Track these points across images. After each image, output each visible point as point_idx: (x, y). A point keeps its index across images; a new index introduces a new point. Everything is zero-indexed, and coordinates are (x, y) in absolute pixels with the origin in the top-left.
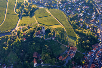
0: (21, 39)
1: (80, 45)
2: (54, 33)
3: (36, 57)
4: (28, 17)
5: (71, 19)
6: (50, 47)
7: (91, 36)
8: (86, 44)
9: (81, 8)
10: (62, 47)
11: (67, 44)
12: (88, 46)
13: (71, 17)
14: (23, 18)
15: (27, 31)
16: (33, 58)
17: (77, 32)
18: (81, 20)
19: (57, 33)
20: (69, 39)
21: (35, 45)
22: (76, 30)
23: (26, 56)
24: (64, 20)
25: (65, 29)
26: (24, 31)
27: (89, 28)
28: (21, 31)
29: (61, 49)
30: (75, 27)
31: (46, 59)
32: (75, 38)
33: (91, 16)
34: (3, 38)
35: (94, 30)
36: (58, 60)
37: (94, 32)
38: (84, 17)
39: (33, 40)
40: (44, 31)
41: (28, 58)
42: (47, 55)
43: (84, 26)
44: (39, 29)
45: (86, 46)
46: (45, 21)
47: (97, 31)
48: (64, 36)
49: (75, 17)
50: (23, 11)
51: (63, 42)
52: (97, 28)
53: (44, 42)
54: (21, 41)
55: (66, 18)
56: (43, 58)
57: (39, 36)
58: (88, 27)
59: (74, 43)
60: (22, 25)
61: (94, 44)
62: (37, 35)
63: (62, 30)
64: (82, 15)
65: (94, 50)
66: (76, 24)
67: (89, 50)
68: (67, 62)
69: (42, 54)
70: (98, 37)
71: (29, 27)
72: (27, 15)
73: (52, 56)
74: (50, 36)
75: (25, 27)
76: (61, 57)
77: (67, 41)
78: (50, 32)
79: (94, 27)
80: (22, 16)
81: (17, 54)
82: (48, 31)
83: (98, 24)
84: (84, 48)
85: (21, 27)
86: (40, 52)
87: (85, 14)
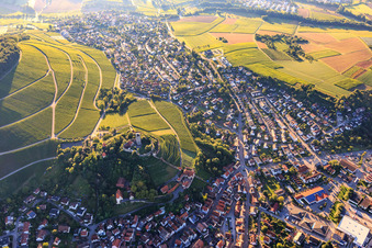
0: (98, 154)
1: (203, 167)
2: (156, 144)
3: (122, 186)
4: (117, 115)
5: (191, 120)
6: (146, 169)
7: (221, 150)
8: (212, 164)
9: (209, 101)
10: (168, 169)
11: (178, 164)
12: (215, 169)
13: (191, 116)
14: (108, 116)
15: (111, 139)
16: (117, 188)
17: (199, 144)
18: (208, 122)
19: (162, 145)
20: (184, 156)
21: (121, 165)
22: (198, 139)
23: (104, 184)
24: (179, 122)
25: (178, 138)
26: (105, 139)
27: (220, 137)
28: (101, 140)
29: (167, 173)
30: (196, 134)
31: (138, 190)
32: (193, 154)
33: (226, 114)
34: (68, 152)
35: (229, 140)
36: (160, 193)
37: (228, 143)
38: (213, 117)
39: (119, 156)
40: (138, 140)
41: (108, 188)
42: (141, 183)
43: (212, 134)
44: (130, 137)
45: (212, 168)
46: (145, 123)
47: (233, 142)
48: (176, 150)
49: (198, 116)
50: (109, 105)
51: (172, 161)
52: (235, 136)
53: (138, 160)
54: (98, 157)
55: (183, 118)
56: (133, 188)
57: (129, 150)
58: (218, 134)
59: (191, 162)
60: (103, 129)
61: (226, 165)
62: (127, 148)
63: (172, 139)
64: (210, 112)
65: (224, 176)
66: (199, 129)
67: (217, 176)
68: (176, 196)
69: (133, 182)
70: (234, 153)
71: (115, 133)
72: (116, 112)
73: (149, 185)
74: (149, 150)
75: (109, 132)
76: (166, 187)
77: (180, 159)
78: (149, 142)
79: (229, 135)
80: (107, 113)
81: (89, 180)
82: (146, 141)
83: (237, 130)
84: (208, 171)
85: (102, 133)
86: (128, 179)
87: (216, 112)
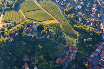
0: (6, 39)
1: (81, 44)
2: (48, 30)
3: (27, 60)
4: (13, 12)
5: (67, 13)
6: (44, 47)
7: (93, 32)
8: (88, 42)
10: (59, 47)
11: (64, 43)
12: (90, 45)
13: (67, 10)
14: (6, 12)
15: (14, 28)
16: (24, 62)
17: (76, 29)
18: (80, 13)
19: (51, 30)
20: (67, 37)
21: (25, 46)
22: (75, 26)
23: (15, 59)
24: (59, 14)
25: (61, 25)
26: (9, 28)
27: (90, 23)
28: (6, 29)
29: (58, 50)
30: (72, 22)
31: (40, 62)
32: (74, 36)
33: (91, 8)
35: (96, 25)
36: (55, 64)
37: (96, 27)
39: (22, 39)
40: (35, 27)
41: (17, 62)
42: (42, 57)
43: (84, 21)
44: (28, 26)
45: (88, 45)
46: (35, 16)
47: (100, 27)
48: (61, 34)
49: (71, 10)
50: (6, 5)
51: (60, 41)
52: (100, 23)
53: (37, 42)
54: (7, 41)
55: (61, 12)
56: (36, 61)
57: (29, 35)
58: (88, 22)
59: (73, 41)
60: (6, 22)
61: (97, 43)
62: (28, 33)
63: (58, 26)
64: (79, 7)
65: (98, 50)
66: (74, 18)
67: (92, 50)
68: (67, 65)
69: (35, 57)
70: (101, 34)
71: (15, 24)
72: (11, 9)
73: (48, 58)
74: (44, 34)
75: (11, 24)
76: (59, 59)
77: (65, 40)
78: (43, 28)
79: (96, 22)
80: (5, 10)
81: (3, 57)
82: (41, 28)
83: (101, 18)
85: (5, 24)
86: (32, 55)
87: (84, 7)
